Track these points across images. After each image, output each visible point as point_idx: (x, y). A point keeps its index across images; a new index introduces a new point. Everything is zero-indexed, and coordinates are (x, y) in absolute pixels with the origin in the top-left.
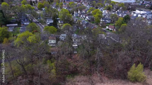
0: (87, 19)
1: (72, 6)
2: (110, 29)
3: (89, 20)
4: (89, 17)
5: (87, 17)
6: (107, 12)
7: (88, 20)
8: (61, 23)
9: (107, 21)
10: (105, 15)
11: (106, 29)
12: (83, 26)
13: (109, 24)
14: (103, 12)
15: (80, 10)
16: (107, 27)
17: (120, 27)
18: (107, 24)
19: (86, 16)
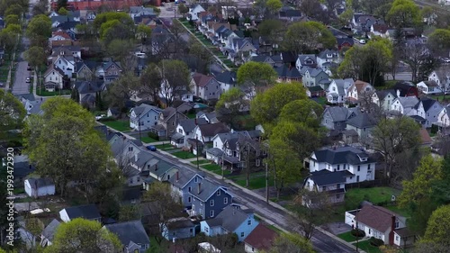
0: (220, 154)
1: (117, 43)
2: (366, 230)
3: (235, 165)
4: (231, 144)
5: (218, 143)
6: (354, 95)
7: (226, 163)
8: (42, 200)
9: (352, 170)
10: (343, 123)
11: (343, 230)
12: (193, 213)
13: (363, 192)
14: (333, 89)
15: (173, 84)
16: (350, 219)
17: (425, 224)
18: (352, 193)
19: (209, 132)
